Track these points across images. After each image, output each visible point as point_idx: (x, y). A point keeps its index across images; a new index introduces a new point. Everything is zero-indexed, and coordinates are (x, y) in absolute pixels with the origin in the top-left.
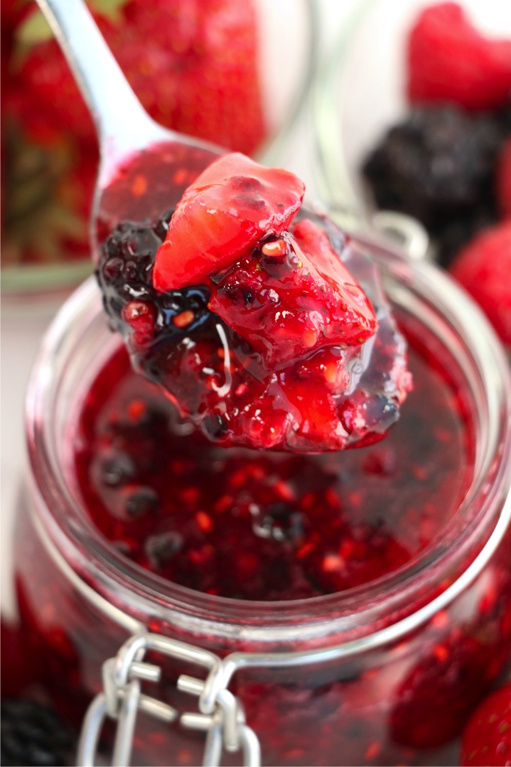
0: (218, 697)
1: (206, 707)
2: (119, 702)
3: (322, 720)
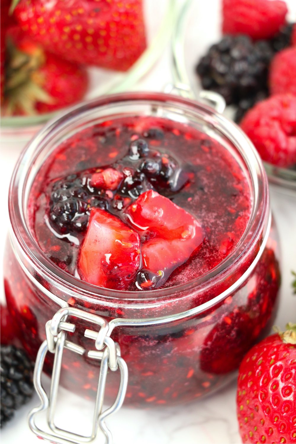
0: (105, 340)
1: (99, 347)
2: (55, 344)
3: (164, 357)
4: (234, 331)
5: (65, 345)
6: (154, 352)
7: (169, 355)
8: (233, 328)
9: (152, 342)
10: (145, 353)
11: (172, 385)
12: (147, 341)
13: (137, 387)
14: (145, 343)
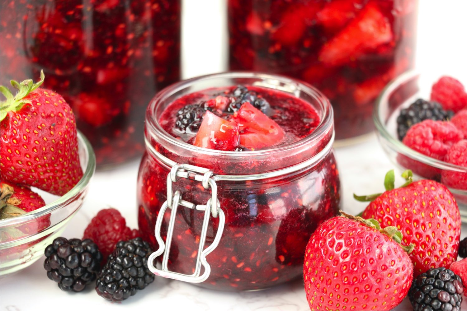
0: (210, 180)
1: (205, 184)
2: (172, 202)
3: (251, 219)
6: (244, 214)
7: (255, 218)
8: (303, 209)
10: (238, 215)
11: (257, 250)
12: (240, 204)
13: (230, 249)
14: (238, 206)
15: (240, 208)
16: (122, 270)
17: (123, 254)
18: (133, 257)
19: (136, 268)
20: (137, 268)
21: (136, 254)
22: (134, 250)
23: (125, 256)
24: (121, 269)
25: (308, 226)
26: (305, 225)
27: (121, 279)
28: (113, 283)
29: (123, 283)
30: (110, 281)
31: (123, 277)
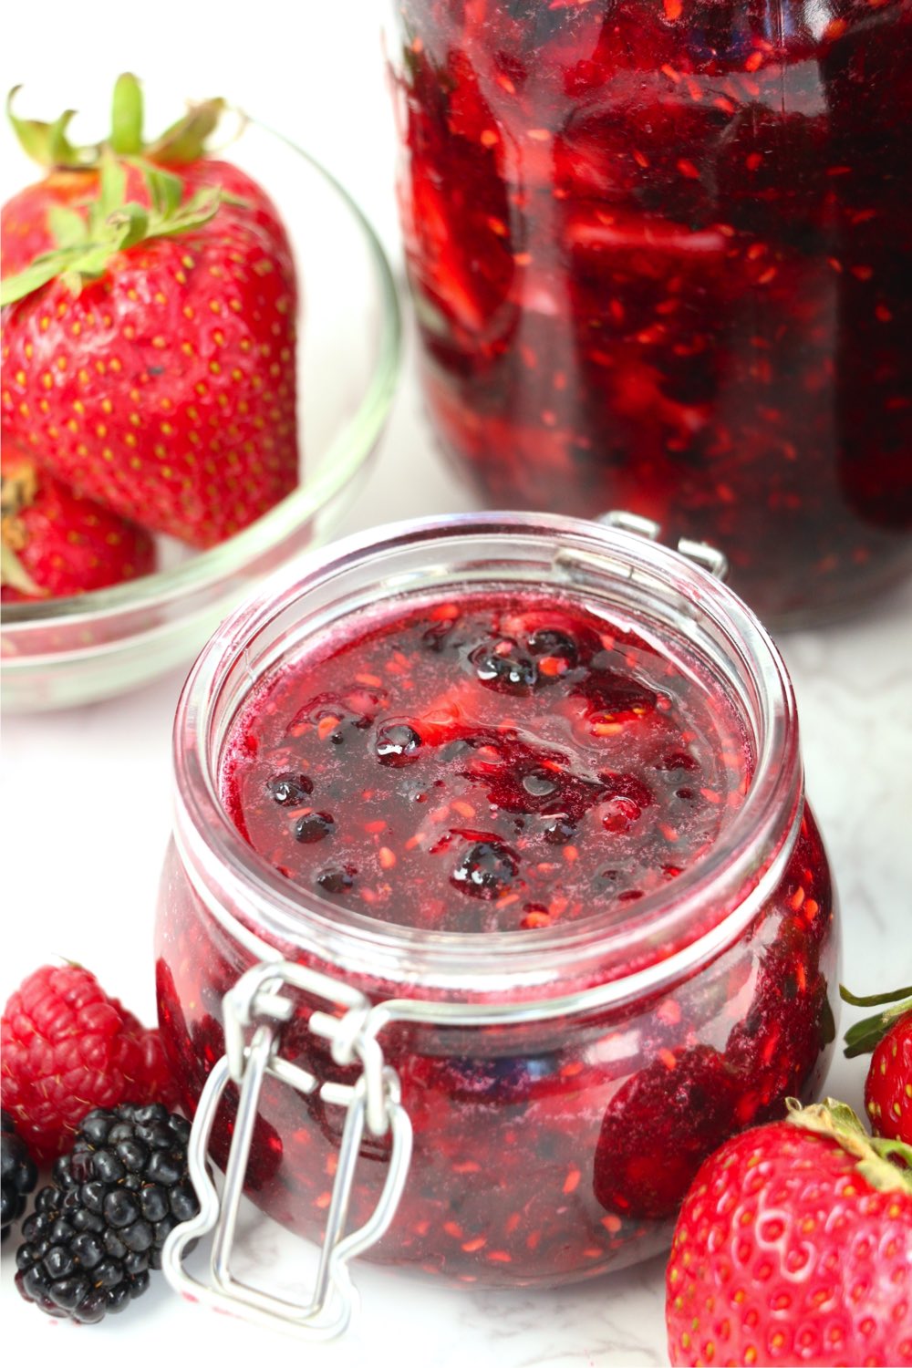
0: (359, 1042)
2: (244, 1062)
3: (507, 1124)
4: (686, 1087)
5: (270, 1064)
6: (482, 1108)
7: (519, 1119)
8: (681, 1079)
9: (479, 1082)
10: (460, 1111)
11: (527, 1208)
12: (466, 1076)
13: (439, 1204)
14: (462, 1082)
15: (470, 1089)
16: (104, 1231)
17: (104, 1179)
18: (140, 1189)
19: (149, 1226)
20: (153, 1223)
21: (148, 1181)
22: (141, 1162)
23: (111, 1186)
24: (99, 1229)
25: (699, 1124)
26: (692, 1123)
27: (99, 1265)
28: (74, 1279)
29: (105, 1273)
30: (62, 1274)
31: (107, 1257)
